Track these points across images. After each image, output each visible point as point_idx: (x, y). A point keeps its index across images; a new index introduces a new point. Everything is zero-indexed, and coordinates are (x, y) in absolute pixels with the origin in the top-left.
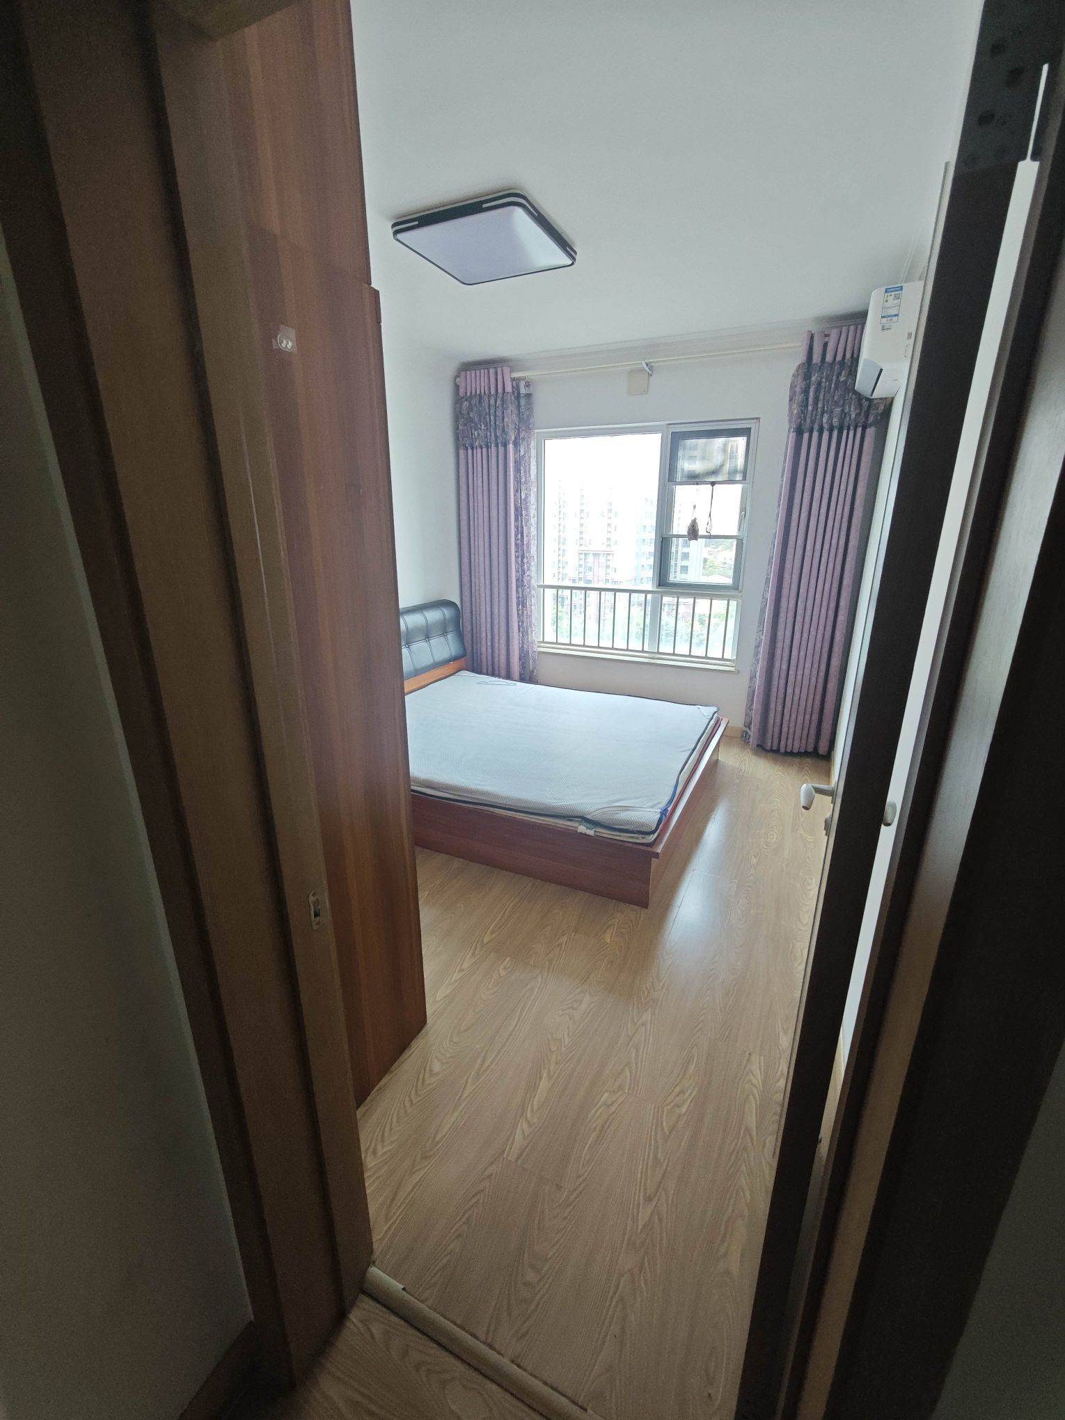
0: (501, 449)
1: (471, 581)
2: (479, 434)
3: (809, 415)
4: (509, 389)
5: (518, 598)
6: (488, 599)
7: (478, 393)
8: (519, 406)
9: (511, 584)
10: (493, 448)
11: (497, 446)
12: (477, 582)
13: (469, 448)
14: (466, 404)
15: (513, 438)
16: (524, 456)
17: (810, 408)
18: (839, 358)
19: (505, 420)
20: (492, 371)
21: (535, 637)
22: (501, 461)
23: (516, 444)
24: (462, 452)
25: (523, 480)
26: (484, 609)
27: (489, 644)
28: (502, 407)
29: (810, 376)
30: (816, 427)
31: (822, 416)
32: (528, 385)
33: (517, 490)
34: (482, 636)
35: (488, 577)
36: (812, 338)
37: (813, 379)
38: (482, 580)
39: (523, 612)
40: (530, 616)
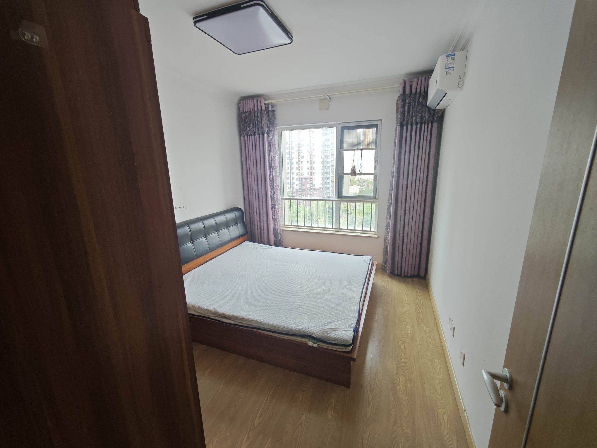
0: (261, 136)
1: (249, 198)
2: (250, 129)
3: (406, 118)
4: (264, 108)
5: (272, 205)
6: (257, 206)
7: (249, 110)
8: (269, 116)
9: (268, 199)
10: (257, 136)
11: (259, 134)
12: (252, 198)
13: (246, 135)
14: (243, 116)
15: (266, 131)
16: (272, 139)
17: (406, 114)
18: (418, 91)
19: (263, 122)
20: (255, 100)
21: (280, 223)
22: (261, 142)
23: (268, 134)
24: (242, 137)
25: (272, 150)
26: (256, 210)
27: (259, 227)
28: (261, 116)
29: (405, 99)
30: (409, 123)
31: (412, 118)
32: (273, 106)
33: (269, 155)
34: (255, 224)
35: (257, 195)
36: (405, 83)
37: (407, 101)
38: (254, 197)
39: (274, 212)
40: (278, 213)
